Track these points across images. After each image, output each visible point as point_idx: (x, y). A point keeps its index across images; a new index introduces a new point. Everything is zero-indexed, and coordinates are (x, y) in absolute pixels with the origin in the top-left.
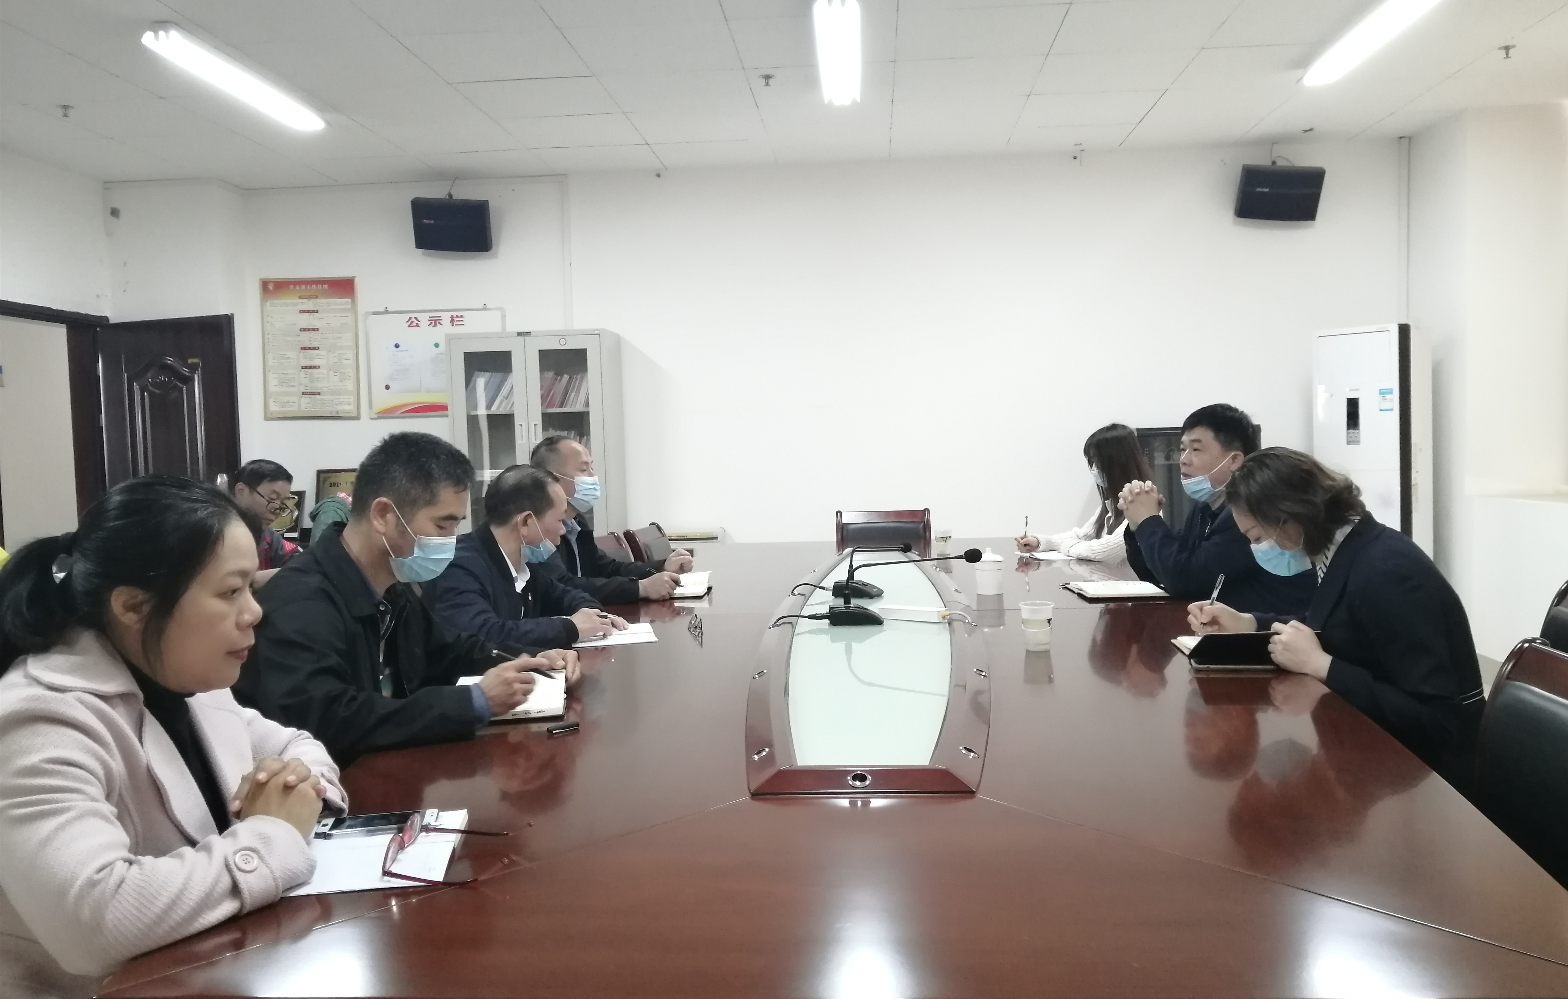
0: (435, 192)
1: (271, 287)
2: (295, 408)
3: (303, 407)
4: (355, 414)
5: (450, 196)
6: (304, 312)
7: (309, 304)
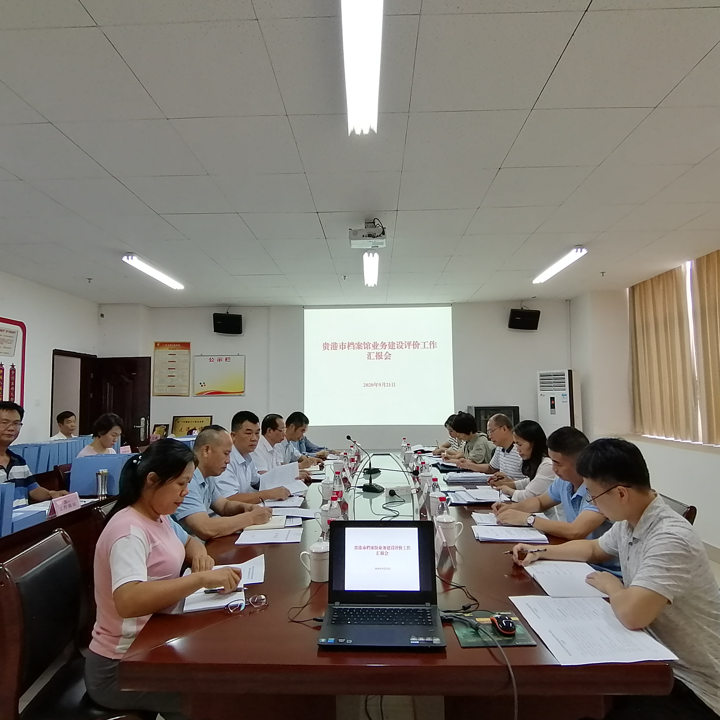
0: (222, 311)
1: (158, 345)
2: (165, 392)
3: (168, 391)
4: (188, 395)
5: (228, 312)
6: (170, 355)
7: (172, 352)
